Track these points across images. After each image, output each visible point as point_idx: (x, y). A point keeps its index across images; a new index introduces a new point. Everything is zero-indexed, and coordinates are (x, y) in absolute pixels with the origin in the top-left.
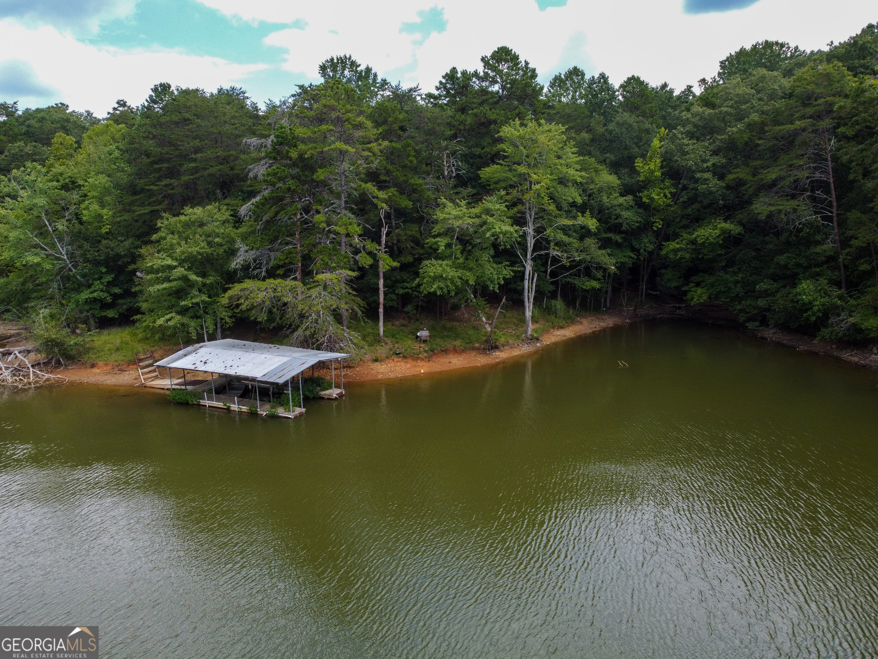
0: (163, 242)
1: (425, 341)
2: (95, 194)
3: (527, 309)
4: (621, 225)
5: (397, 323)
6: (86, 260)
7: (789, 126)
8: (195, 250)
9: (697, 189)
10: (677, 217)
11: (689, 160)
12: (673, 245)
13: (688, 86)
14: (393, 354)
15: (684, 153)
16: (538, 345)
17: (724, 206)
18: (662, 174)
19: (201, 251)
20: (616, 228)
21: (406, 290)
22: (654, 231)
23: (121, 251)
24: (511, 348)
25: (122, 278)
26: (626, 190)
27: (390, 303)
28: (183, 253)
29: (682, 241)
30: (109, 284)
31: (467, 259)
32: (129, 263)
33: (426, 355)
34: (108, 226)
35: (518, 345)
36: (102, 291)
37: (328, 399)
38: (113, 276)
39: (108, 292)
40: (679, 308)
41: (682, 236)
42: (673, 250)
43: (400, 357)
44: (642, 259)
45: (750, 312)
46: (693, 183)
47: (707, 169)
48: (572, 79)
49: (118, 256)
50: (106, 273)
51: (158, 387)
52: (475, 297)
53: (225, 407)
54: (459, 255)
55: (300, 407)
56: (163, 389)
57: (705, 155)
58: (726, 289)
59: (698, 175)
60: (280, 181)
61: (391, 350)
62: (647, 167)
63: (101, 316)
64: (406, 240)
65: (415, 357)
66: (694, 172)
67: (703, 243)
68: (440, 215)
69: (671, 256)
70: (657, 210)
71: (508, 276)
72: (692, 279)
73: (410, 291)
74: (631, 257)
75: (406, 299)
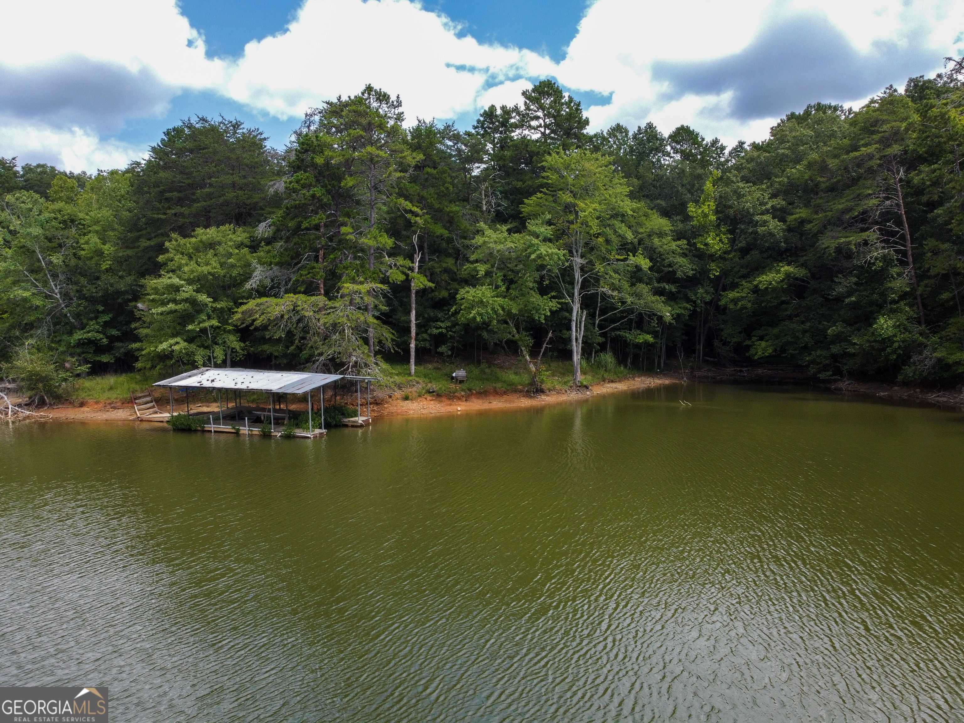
0: (170, 264)
1: (461, 382)
2: (96, 228)
3: (575, 354)
4: (674, 272)
5: (430, 366)
6: (84, 297)
7: (855, 153)
8: (205, 269)
9: (757, 232)
10: (735, 267)
11: (747, 202)
12: (732, 295)
13: (739, 142)
14: (425, 393)
15: (740, 196)
16: (588, 393)
17: (787, 250)
18: (718, 219)
19: (213, 271)
20: (670, 277)
21: (440, 330)
22: (711, 280)
23: (122, 287)
24: (558, 393)
25: (121, 319)
26: (679, 236)
27: (422, 344)
28: (192, 271)
29: (742, 290)
30: (106, 324)
31: (508, 289)
32: (130, 301)
33: (463, 393)
34: (109, 262)
35: (566, 391)
36: (98, 332)
37: (353, 426)
38: (111, 316)
39: (104, 334)
40: (741, 371)
41: (742, 285)
42: (732, 300)
43: (434, 396)
44: (699, 310)
45: (821, 363)
46: (752, 227)
47: (767, 212)
48: (615, 136)
49: (119, 293)
50: (103, 312)
51: (156, 420)
52: (518, 332)
53: (233, 431)
54: (500, 283)
55: (321, 428)
56: (162, 422)
57: (764, 198)
58: (793, 340)
59: (757, 218)
60: (303, 188)
61: (423, 388)
62: (700, 211)
63: (95, 361)
64: (440, 272)
65: (451, 397)
66: (753, 215)
67: (766, 288)
68: (479, 240)
69: (731, 306)
70: (712, 257)
71: (555, 309)
72: (754, 333)
73: (444, 331)
74: (687, 309)
75: (439, 340)
